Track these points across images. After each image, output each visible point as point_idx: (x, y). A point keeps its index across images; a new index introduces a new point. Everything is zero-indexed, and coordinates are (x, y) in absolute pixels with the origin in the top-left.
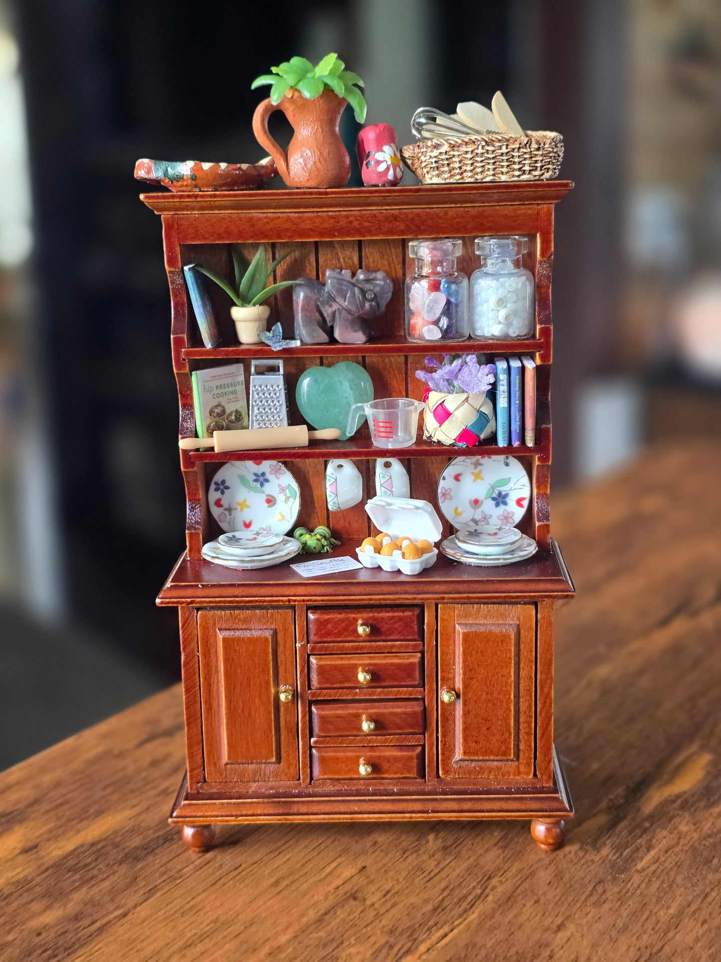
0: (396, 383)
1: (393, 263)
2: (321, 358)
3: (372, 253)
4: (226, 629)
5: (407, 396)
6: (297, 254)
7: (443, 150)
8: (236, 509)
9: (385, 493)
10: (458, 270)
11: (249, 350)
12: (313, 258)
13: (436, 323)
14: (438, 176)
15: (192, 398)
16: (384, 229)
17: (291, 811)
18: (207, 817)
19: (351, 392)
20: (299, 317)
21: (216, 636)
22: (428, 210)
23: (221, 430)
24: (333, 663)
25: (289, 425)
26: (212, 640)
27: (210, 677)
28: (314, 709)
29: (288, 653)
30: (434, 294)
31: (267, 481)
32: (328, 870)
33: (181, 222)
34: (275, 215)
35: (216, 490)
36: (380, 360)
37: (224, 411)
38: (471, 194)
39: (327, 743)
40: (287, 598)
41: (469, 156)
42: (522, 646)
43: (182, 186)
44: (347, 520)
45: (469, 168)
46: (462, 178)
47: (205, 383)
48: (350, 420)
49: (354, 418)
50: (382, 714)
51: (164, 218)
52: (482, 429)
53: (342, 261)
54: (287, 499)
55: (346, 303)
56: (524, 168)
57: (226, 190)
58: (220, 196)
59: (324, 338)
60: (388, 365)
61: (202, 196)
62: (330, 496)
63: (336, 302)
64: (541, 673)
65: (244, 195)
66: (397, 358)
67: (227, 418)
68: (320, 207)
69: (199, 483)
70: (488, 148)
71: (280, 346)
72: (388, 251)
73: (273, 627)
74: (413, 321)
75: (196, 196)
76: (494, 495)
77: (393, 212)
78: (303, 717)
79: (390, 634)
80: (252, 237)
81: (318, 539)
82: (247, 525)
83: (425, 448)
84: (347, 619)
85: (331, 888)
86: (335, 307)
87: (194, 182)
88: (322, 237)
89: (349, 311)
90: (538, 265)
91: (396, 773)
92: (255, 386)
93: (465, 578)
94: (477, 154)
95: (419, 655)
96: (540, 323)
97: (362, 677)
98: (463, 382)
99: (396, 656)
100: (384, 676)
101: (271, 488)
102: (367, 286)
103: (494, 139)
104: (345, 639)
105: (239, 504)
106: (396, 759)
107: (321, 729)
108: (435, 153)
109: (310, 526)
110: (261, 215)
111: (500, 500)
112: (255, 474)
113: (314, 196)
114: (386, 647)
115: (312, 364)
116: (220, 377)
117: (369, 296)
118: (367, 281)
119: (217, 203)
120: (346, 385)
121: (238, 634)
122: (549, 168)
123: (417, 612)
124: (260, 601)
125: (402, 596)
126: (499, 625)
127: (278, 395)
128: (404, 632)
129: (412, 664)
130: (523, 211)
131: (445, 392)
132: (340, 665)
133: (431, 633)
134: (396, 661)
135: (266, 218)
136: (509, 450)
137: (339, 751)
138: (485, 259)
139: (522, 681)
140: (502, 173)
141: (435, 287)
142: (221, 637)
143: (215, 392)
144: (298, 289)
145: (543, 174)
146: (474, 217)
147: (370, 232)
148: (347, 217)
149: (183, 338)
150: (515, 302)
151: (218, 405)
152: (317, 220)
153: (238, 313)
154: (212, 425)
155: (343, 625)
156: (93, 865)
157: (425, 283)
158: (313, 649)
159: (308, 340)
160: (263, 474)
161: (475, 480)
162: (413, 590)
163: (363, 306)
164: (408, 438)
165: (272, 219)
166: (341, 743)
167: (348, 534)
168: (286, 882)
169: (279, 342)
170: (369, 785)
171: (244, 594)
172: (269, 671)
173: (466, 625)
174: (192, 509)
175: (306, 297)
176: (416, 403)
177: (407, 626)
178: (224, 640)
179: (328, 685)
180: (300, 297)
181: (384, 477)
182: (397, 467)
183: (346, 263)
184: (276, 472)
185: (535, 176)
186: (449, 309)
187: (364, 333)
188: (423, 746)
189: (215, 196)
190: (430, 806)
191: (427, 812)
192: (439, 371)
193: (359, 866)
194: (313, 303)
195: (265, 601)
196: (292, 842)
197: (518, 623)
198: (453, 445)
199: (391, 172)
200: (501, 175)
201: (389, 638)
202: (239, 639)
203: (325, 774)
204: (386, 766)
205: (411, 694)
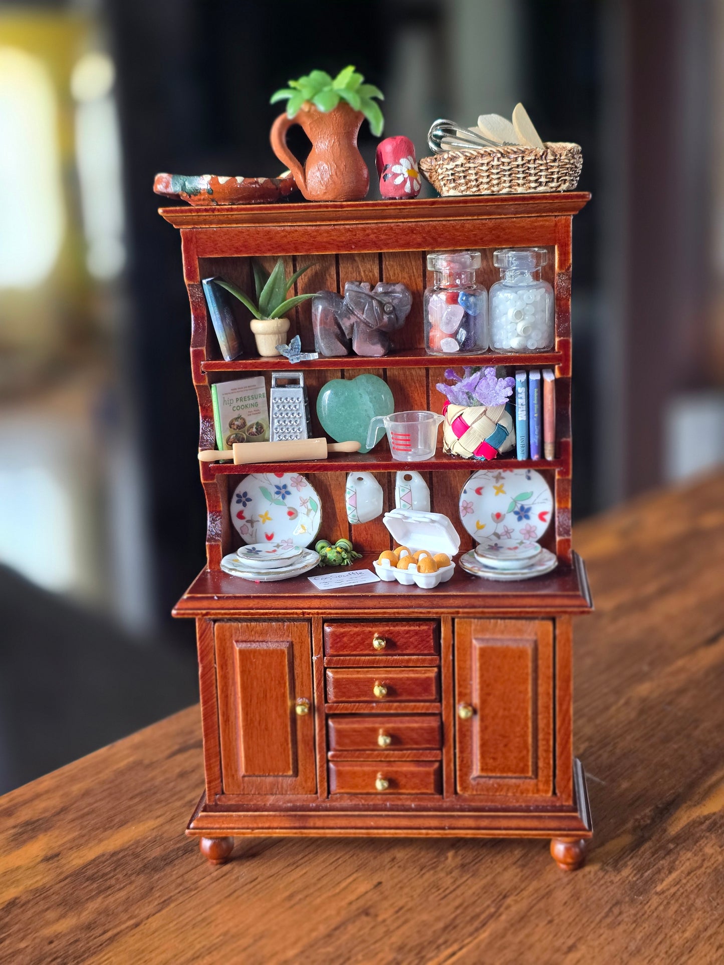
0: (418, 396)
1: (414, 276)
2: (342, 371)
3: (392, 266)
4: (242, 641)
5: (428, 409)
6: (318, 267)
7: (459, 162)
8: (258, 521)
9: (404, 506)
10: (477, 282)
11: (267, 363)
12: (333, 271)
13: (454, 335)
14: (455, 188)
15: (212, 411)
16: (401, 242)
17: (308, 825)
18: (223, 829)
19: (371, 405)
20: (318, 330)
21: (232, 647)
22: (444, 223)
23: (242, 442)
24: (349, 676)
25: (309, 437)
26: (229, 652)
27: (227, 690)
28: (330, 723)
29: (304, 665)
30: (452, 307)
31: (288, 493)
32: (343, 885)
33: (202, 236)
34: (293, 228)
35: (238, 502)
36: (401, 372)
37: (244, 424)
38: (487, 206)
39: (345, 757)
40: (301, 611)
41: (485, 168)
42: (540, 662)
43: (200, 200)
44: (369, 532)
45: (485, 180)
46: (479, 190)
47: (225, 396)
48: (369, 432)
49: (373, 430)
50: (399, 729)
51: (183, 232)
52: (500, 442)
53: (362, 274)
54: (309, 511)
55: (364, 316)
56: (540, 180)
57: (243, 204)
58: (237, 210)
59: (343, 350)
60: (409, 378)
61: (218, 210)
62: (350, 509)
63: (355, 315)
64: (560, 689)
65: (261, 209)
66: (418, 371)
67: (248, 431)
68: (337, 220)
69: (220, 495)
70: (503, 160)
71: (298, 358)
72: (408, 263)
73: (289, 639)
74: (431, 334)
75: (213, 210)
76: (517, 509)
77: (410, 224)
78: (320, 730)
79: (406, 649)
80: (269, 250)
81: (338, 552)
82: (270, 538)
83: (445, 461)
84: (363, 632)
85: (344, 903)
86: (353, 319)
87: (211, 196)
88: (339, 250)
89: (367, 324)
90: (556, 278)
91: (413, 788)
92: (275, 399)
93: (482, 592)
94: (493, 166)
95: (436, 669)
96: (559, 336)
97: (377, 691)
98: (481, 395)
99: (413, 671)
100: (400, 690)
101: (293, 501)
102: (386, 299)
103: (509, 151)
104: (361, 652)
105: (261, 516)
106: (413, 774)
107: (338, 743)
108: (452, 165)
109: (333, 539)
110: (279, 229)
111: (522, 514)
112: (277, 487)
113: (330, 209)
114: (402, 661)
115: (333, 377)
116: (240, 389)
117: (388, 308)
118: (386, 293)
119: (234, 217)
120: (366, 398)
121: (254, 646)
122: (565, 180)
123: (433, 625)
124: (274, 614)
125: (416, 610)
126: (515, 640)
127: (297, 407)
128: (420, 646)
129: (428, 679)
130: (541, 223)
131: (463, 405)
132: (356, 678)
133: (447, 648)
134: (412, 675)
135: (283, 231)
136: (528, 464)
137: (356, 766)
138: (504, 271)
139: (540, 697)
140: (519, 185)
141: (453, 299)
142: (237, 649)
143: (235, 404)
144: (316, 302)
145: (559, 186)
146: (491, 230)
147: (387, 245)
148: (364, 230)
149: (202, 351)
150: (534, 314)
151: (238, 418)
152: (333, 233)
153: (257, 326)
154: (232, 437)
155: (359, 638)
156: (112, 875)
157: (443, 296)
158: (329, 662)
159: (326, 352)
160: (285, 487)
161: (497, 494)
162: (427, 604)
163: (381, 319)
164: (428, 451)
165: (289, 233)
166: (358, 757)
167: (371, 547)
168: (300, 896)
169: (297, 355)
170: (387, 800)
171: (259, 606)
172: (285, 683)
173: (482, 640)
174: (213, 521)
175: (324, 310)
176: (436, 416)
177: (422, 641)
178: (241, 652)
179: (344, 699)
180: (319, 309)
181: (403, 490)
182: (418, 480)
183: (366, 276)
184: (297, 484)
185: (552, 188)
186: (467, 321)
187: (383, 346)
188: (441, 762)
189: (232, 210)
190: (446, 823)
191: (443, 829)
192: (459, 385)
193: (375, 882)
194: (330, 316)
195: (280, 614)
196: (311, 855)
197: (534, 638)
198: (471, 458)
199: (408, 184)
200: (517, 187)
201: (404, 652)
202: (254, 652)
203: (342, 788)
204: (403, 781)
205: (428, 708)
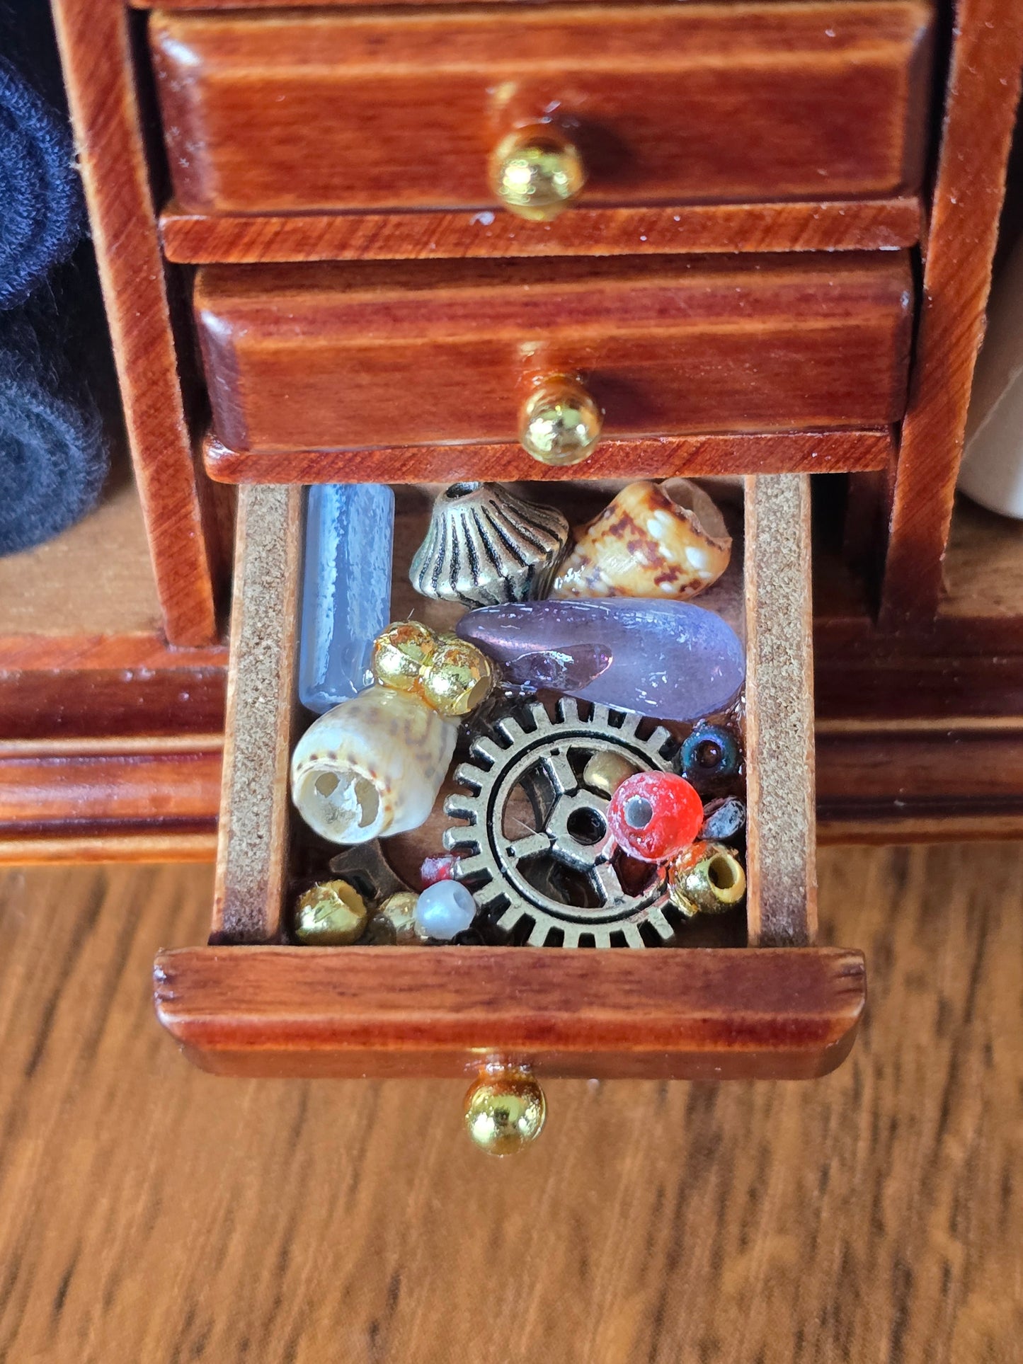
28: (212, 321)
50: (647, 349)
78: (145, 347)
97: (517, 173)
132: (362, 85)
205: (834, 228)
